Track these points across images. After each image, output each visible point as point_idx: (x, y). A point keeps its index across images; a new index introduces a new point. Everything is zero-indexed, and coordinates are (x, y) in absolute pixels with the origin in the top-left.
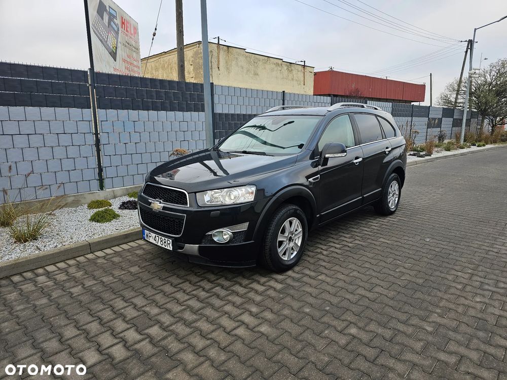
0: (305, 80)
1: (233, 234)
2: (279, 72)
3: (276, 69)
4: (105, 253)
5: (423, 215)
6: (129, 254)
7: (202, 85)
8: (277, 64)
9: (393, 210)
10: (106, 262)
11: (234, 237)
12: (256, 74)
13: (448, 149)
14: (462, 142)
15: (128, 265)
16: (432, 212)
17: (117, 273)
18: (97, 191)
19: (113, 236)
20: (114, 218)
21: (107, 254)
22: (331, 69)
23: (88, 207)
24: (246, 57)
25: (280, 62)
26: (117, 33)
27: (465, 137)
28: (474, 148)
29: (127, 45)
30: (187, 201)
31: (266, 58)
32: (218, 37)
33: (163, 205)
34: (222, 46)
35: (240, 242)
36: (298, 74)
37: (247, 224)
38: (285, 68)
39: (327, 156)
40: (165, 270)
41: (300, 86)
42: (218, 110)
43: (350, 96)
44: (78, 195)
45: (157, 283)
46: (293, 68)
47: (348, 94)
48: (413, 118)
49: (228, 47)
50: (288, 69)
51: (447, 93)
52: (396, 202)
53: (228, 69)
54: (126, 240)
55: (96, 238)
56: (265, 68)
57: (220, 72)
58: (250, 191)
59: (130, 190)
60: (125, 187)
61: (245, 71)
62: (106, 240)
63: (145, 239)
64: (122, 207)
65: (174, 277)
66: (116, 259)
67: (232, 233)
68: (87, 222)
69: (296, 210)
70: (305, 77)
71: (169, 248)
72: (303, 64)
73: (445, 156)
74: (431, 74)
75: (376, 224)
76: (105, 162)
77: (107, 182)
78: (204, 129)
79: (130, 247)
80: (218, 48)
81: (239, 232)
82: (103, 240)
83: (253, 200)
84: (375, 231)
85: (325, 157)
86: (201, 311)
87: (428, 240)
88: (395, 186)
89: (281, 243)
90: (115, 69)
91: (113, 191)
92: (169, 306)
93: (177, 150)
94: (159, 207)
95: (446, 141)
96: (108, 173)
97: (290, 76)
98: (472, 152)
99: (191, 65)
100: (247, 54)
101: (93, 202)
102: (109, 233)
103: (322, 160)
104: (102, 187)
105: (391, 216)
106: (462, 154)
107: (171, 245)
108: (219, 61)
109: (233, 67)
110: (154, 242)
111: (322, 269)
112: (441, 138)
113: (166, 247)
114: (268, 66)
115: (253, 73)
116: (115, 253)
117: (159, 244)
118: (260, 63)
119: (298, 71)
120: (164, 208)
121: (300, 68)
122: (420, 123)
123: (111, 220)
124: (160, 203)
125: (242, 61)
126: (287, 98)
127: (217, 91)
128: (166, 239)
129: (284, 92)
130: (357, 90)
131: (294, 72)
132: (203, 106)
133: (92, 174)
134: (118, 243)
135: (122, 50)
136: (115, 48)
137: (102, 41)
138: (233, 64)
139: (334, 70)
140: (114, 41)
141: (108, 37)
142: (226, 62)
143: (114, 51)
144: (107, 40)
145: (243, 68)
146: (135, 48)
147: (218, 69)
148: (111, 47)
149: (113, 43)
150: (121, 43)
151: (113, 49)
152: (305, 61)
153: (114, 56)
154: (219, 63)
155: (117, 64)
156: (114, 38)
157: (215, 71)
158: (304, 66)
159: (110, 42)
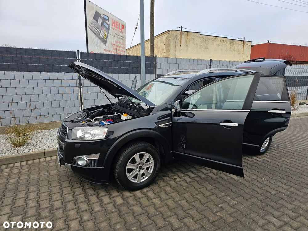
0: (244, 51)
1: (89, 161)
2: (224, 46)
3: (221, 44)
8: (223, 41)
11: (89, 163)
22: (269, 42)
24: (200, 38)
25: (225, 39)
26: (108, 29)
29: (115, 35)
30: (67, 135)
31: (215, 37)
32: (182, 27)
34: (184, 32)
35: (94, 167)
36: (238, 46)
37: (98, 155)
38: (229, 43)
41: (239, 55)
46: (235, 43)
49: (188, 32)
50: (231, 44)
53: (187, 46)
56: (213, 44)
57: (181, 48)
61: (199, 47)
65: (67, 182)
67: (88, 159)
69: (146, 147)
70: (244, 49)
72: (243, 39)
80: (181, 33)
81: (93, 159)
83: (104, 138)
89: (130, 170)
90: (105, 50)
97: (232, 48)
99: (164, 45)
100: (201, 36)
108: (181, 41)
109: (190, 45)
114: (215, 43)
115: (204, 47)
118: (210, 41)
119: (239, 45)
121: (240, 43)
125: (197, 40)
130: (290, 56)
131: (236, 46)
135: (111, 38)
136: (106, 38)
137: (95, 34)
138: (190, 43)
139: (271, 42)
140: (105, 34)
141: (101, 31)
142: (186, 42)
143: (105, 39)
144: (100, 34)
145: (197, 45)
146: (122, 37)
147: (180, 46)
148: (103, 37)
149: (105, 35)
150: (111, 35)
151: (104, 38)
152: (244, 38)
153: (105, 42)
154: (181, 43)
155: (107, 47)
156: (106, 32)
157: (178, 47)
158: (244, 41)
159: (102, 34)
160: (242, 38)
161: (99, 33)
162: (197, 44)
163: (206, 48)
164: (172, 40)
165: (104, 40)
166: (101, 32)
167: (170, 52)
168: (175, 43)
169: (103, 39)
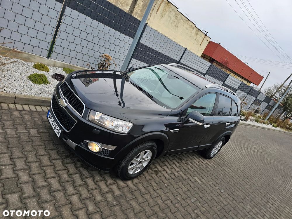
0: (202, 44)
1: (102, 149)
2: (190, 31)
3: (189, 29)
4: (23, 108)
5: (227, 168)
6: (37, 116)
7: (140, 22)
8: (191, 27)
9: (212, 157)
10: (19, 116)
11: (102, 152)
12: (177, 26)
13: (257, 121)
14: (266, 120)
15: (31, 126)
16: (233, 168)
17: (21, 130)
18: (45, 58)
19: (34, 98)
20: (44, 83)
21: (24, 110)
22: (220, 43)
23: (34, 65)
25: (194, 26)
27: (269, 117)
28: (270, 127)
30: (82, 112)
31: (187, 20)
33: (66, 105)
35: (105, 156)
37: (115, 147)
38: (195, 31)
39: (190, 119)
40: (52, 142)
41: (197, 45)
42: (142, 41)
43: (221, 64)
44: (31, 55)
45: (41, 151)
46: (199, 33)
47: (221, 62)
48: (248, 95)
49: (169, 2)
51: (273, 88)
52: (216, 152)
53: (162, 15)
54: (42, 104)
55: (23, 94)
56: (183, 25)
57: (156, 15)
58: (128, 126)
59: (66, 66)
60: (64, 63)
61: (171, 21)
62: (29, 99)
63: (47, 117)
64: (54, 77)
65: (55, 151)
66: (27, 117)
68: (26, 78)
69: (153, 146)
70: (203, 42)
71: (57, 135)
73: (254, 125)
74: (270, 72)
75: (198, 162)
76: (58, 41)
77: (53, 55)
78: (129, 49)
79: (42, 111)
81: (107, 150)
82: (26, 99)
83: (126, 132)
84: (195, 168)
85: (188, 119)
86: (55, 193)
87: (222, 191)
88: (220, 144)
89: (132, 164)
91: (55, 62)
92: (37, 177)
93: (105, 55)
94: (64, 105)
95: (258, 115)
96: (56, 49)
97: (195, 37)
98: (268, 129)
99: (143, 2)
100: (177, 12)
101: (38, 64)
102: (34, 94)
103: (186, 120)
104: (49, 56)
105: (208, 160)
106: (263, 128)
107: (60, 133)
108: (159, 8)
109: (165, 16)
110: (51, 124)
111: (150, 188)
112: (256, 112)
113: (56, 133)
115: (175, 25)
116: (29, 111)
117: (53, 127)
118: (182, 21)
119: (201, 36)
120: (66, 107)
121: (203, 35)
122: (251, 99)
123: (41, 84)
124: (66, 102)
125: (173, 15)
126: (186, 53)
127: (147, 30)
128: (59, 128)
129: (186, 48)
130: (227, 62)
131: (198, 36)
132: (134, 34)
133: (46, 46)
134: (35, 104)
139: (221, 45)
142: (163, 11)
145: (171, 19)
147: (156, 12)
152: (207, 32)
157: (154, 12)
158: (206, 35)
160: (205, 31)
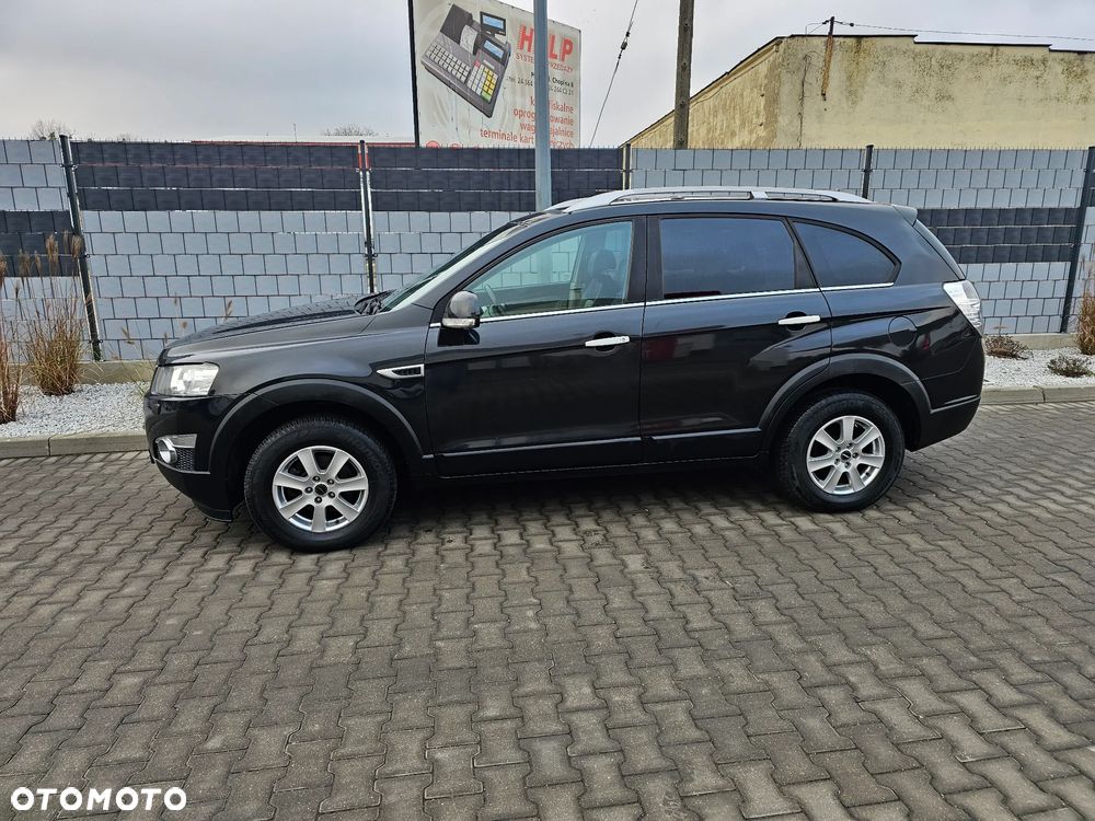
1: (177, 452)
2: (1031, 82)
3: (1020, 74)
11: (178, 458)
24: (915, 56)
26: (503, 61)
31: (987, 49)
32: (832, 19)
34: (842, 39)
35: (189, 469)
37: (194, 437)
38: (1059, 68)
46: (1089, 66)
49: (860, 37)
50: (1068, 72)
53: (851, 94)
56: (978, 78)
57: (827, 104)
61: (907, 94)
80: (829, 45)
81: (184, 448)
90: (487, 133)
99: (763, 96)
100: (921, 47)
108: (826, 78)
109: (867, 88)
114: (988, 73)
115: (932, 94)
118: (964, 66)
125: (901, 68)
135: (514, 92)
136: (491, 92)
137: (449, 85)
138: (869, 80)
140: (489, 78)
141: (470, 73)
142: (850, 77)
143: (489, 98)
144: (466, 81)
145: (900, 87)
146: (562, 83)
147: (820, 97)
148: (479, 93)
149: (488, 83)
150: (513, 80)
151: (484, 94)
153: (487, 108)
154: (825, 85)
155: (494, 123)
156: (491, 73)
157: (813, 103)
159: (476, 81)
161: (463, 79)
162: (899, 85)
163: (944, 97)
164: (785, 77)
165: (484, 99)
166: (474, 73)
167: (776, 121)
168: (798, 86)
169: (481, 97)
